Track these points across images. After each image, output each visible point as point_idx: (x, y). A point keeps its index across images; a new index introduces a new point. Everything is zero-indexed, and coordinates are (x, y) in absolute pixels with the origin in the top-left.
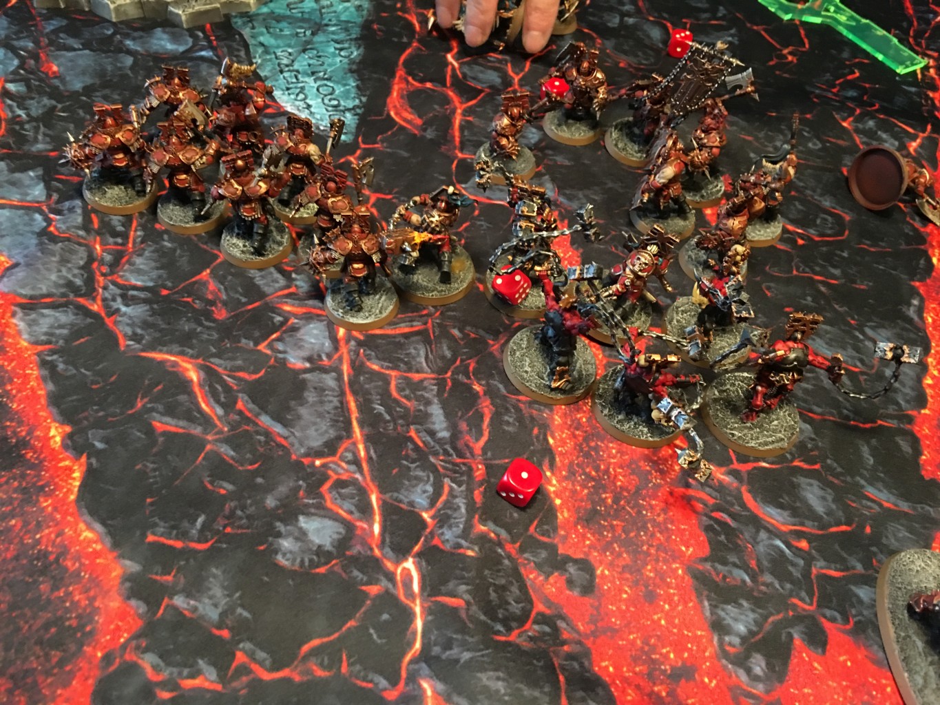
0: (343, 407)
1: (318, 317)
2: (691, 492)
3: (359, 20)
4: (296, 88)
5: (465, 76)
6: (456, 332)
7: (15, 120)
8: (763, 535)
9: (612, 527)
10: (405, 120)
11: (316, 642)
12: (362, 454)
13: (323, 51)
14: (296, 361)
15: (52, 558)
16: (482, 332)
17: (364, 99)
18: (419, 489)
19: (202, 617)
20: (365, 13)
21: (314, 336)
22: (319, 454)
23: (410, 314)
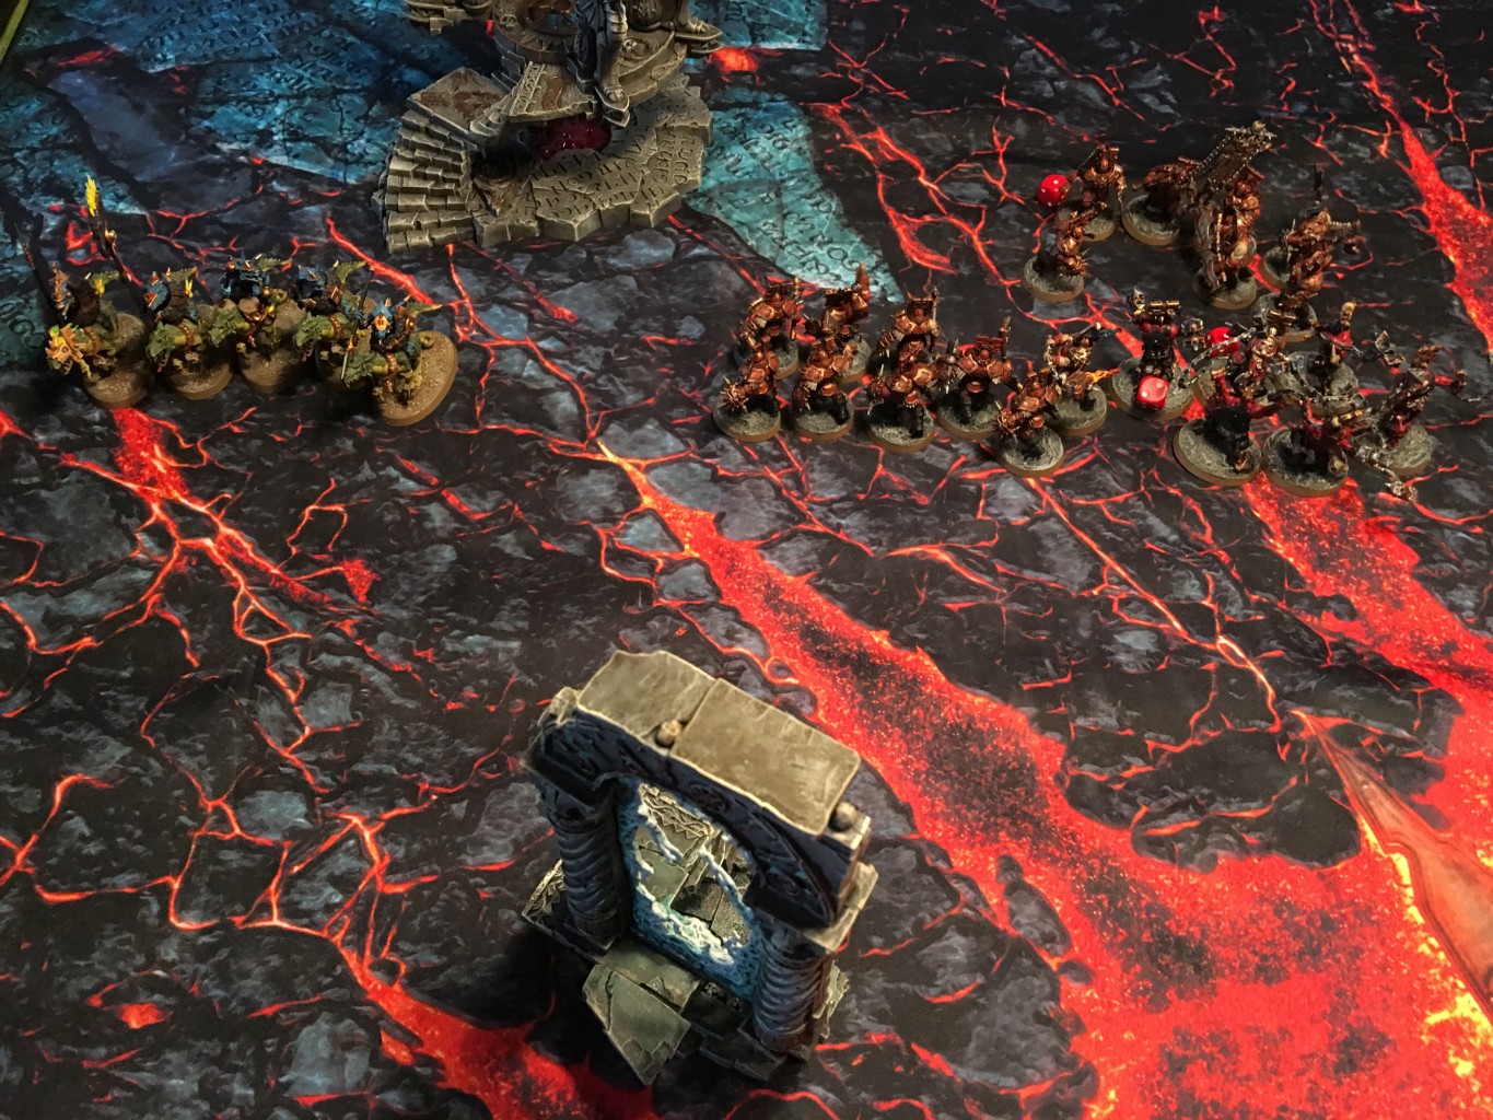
0: (1079, 542)
1: (1005, 476)
2: (1380, 519)
5: (951, 197)
7: (583, 378)
8: (1447, 533)
9: (1342, 565)
10: (932, 262)
11: (1197, 715)
12: (1123, 574)
14: (1015, 518)
15: (964, 726)
17: (880, 252)
18: (1187, 584)
19: (1106, 726)
22: (1093, 586)
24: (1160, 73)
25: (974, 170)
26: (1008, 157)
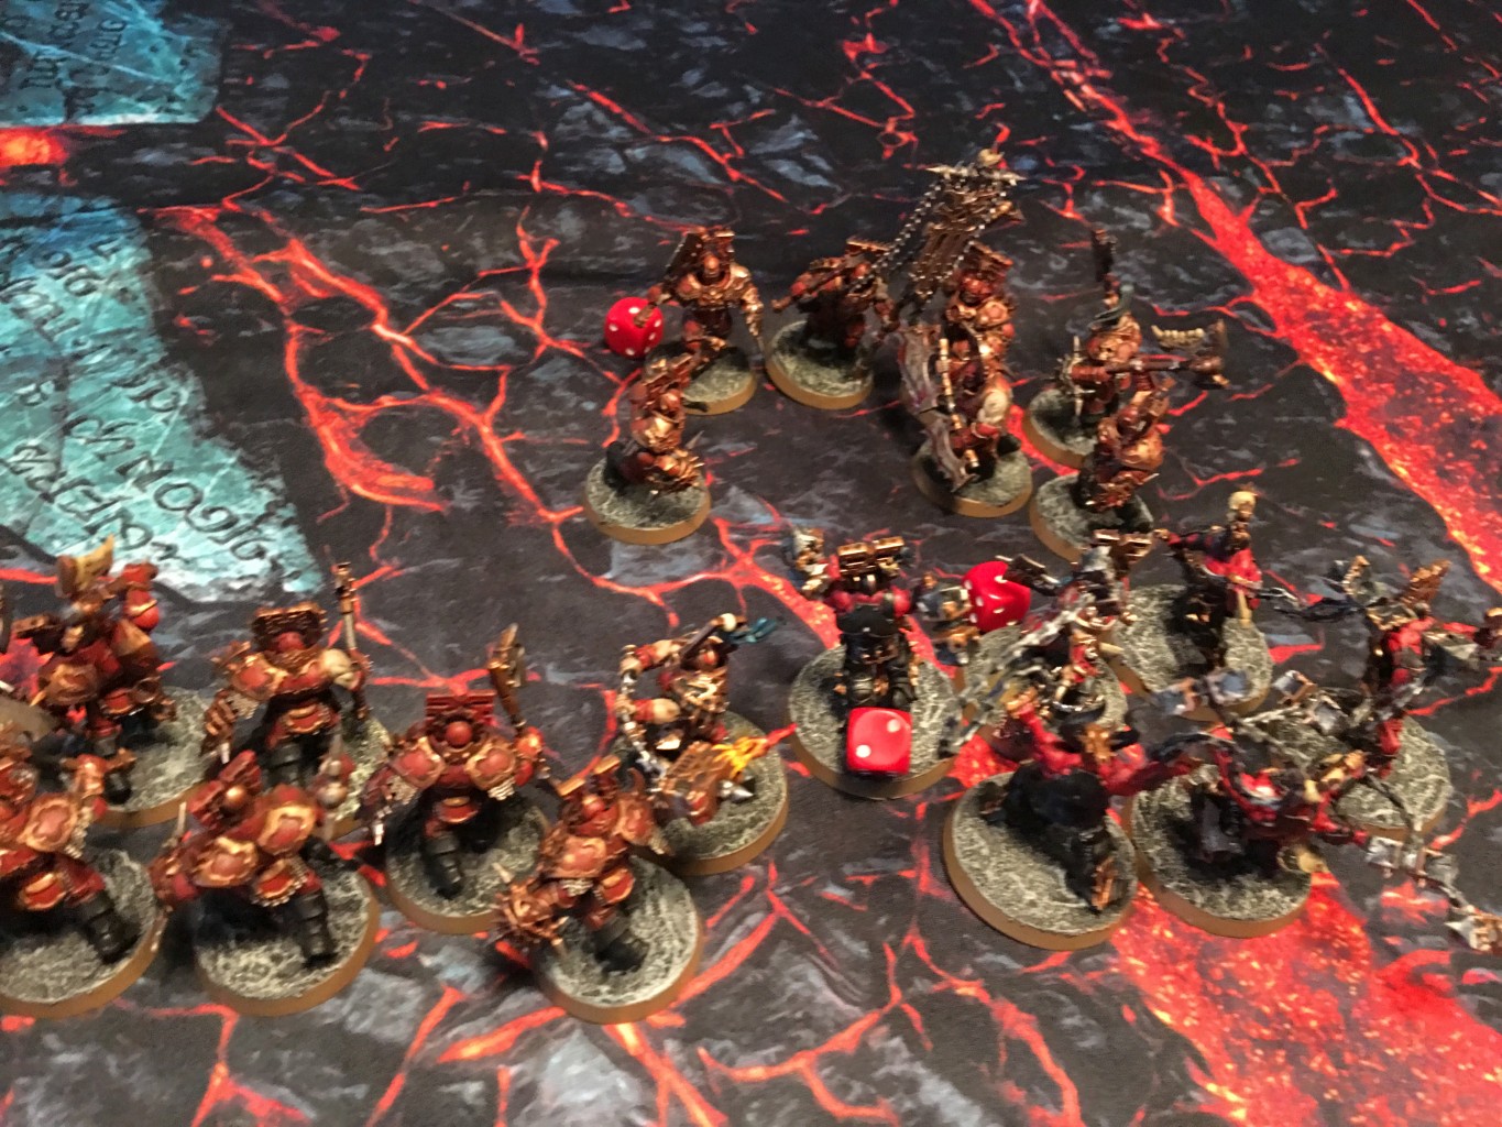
1: (554, 1030)
3: (140, 321)
4: (108, 520)
5: (439, 356)
10: (394, 491)
13: (110, 417)
16: (877, 863)
17: (277, 483)
20: (142, 300)
21: (580, 1083)
23: (726, 907)
24: (799, 128)
25: (483, 304)
26: (550, 276)
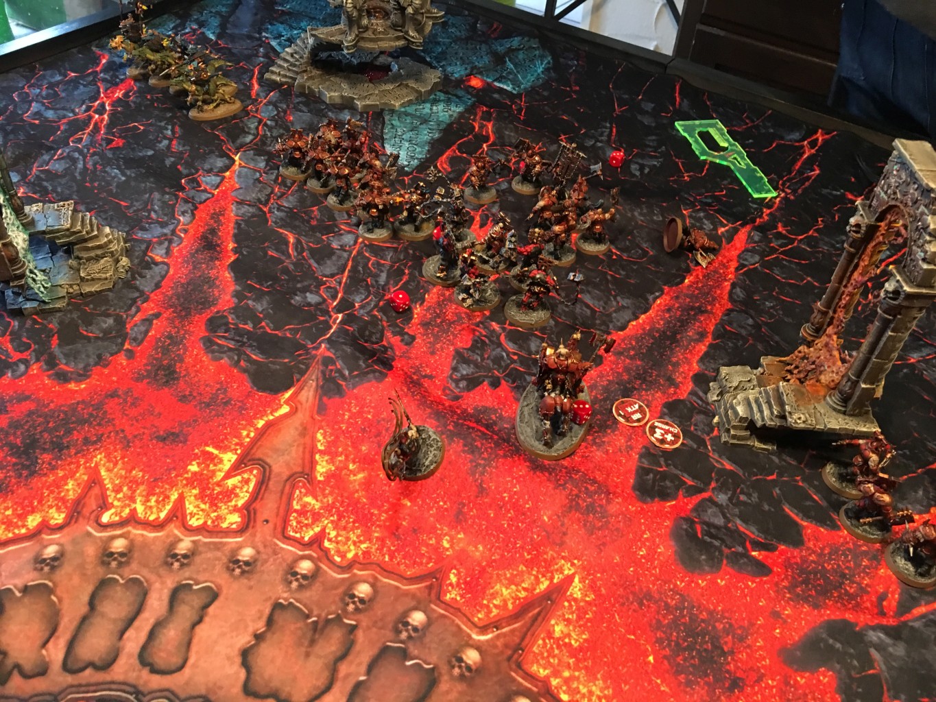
0: (345, 264)
1: (354, 233)
2: (478, 329)
4: (398, 145)
6: (411, 252)
7: (265, 136)
8: (499, 349)
9: (433, 330)
11: (291, 326)
12: (344, 281)
13: (421, 132)
14: (335, 245)
15: (212, 279)
16: (422, 253)
17: (428, 156)
18: (359, 296)
19: (256, 309)
20: (453, 118)
21: (348, 239)
22: (326, 276)
23: (394, 240)
24: (658, 162)
